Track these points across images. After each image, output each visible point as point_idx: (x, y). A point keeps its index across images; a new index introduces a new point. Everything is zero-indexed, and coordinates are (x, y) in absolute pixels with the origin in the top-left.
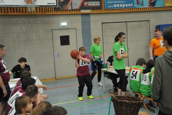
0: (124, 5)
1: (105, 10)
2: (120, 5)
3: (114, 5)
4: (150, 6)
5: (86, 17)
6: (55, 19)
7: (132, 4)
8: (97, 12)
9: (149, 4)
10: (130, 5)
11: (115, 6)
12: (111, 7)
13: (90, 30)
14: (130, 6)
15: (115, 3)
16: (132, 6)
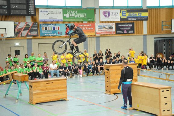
0: (51, 35)
1: (40, 37)
2: (49, 34)
4: (66, 35)
8: (36, 38)
10: (54, 34)
11: (46, 35)
12: (43, 35)
15: (46, 33)
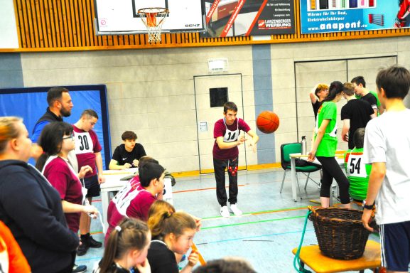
0: (341, 26)
1: (302, 37)
2: (334, 25)
3: (322, 25)
4: (397, 25)
5: (261, 51)
6: (201, 54)
7: (359, 23)
8: (285, 40)
9: (397, 22)
10: (354, 25)
11: (322, 27)
12: (313, 29)
13: (270, 75)
14: (355, 27)
15: (323, 22)
16: (359, 26)
